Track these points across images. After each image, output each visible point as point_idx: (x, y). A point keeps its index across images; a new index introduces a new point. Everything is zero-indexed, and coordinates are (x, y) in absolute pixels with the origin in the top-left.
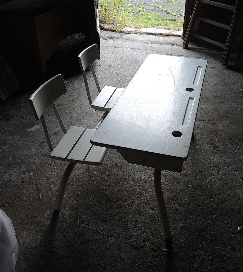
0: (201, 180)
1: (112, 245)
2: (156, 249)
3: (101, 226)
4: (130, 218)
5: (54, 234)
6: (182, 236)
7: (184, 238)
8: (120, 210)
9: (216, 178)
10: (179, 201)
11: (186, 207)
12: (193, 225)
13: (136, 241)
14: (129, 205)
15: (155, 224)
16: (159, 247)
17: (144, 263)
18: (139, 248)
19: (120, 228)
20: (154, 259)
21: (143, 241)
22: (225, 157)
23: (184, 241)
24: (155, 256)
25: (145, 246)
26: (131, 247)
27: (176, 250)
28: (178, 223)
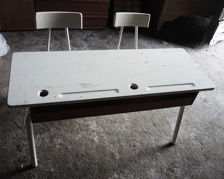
0: (113, 170)
1: (16, 132)
2: (20, 160)
4: (44, 134)
6: (40, 175)
7: (40, 176)
8: (49, 125)
10: (78, 160)
11: (74, 168)
13: (24, 145)
14: (57, 128)
15: (45, 151)
16: (23, 161)
17: (7, 157)
18: (18, 149)
20: (12, 162)
21: (26, 149)
23: (35, 178)
24: (14, 162)
25: (22, 152)
26: (18, 144)
27: (25, 174)
28: (53, 168)
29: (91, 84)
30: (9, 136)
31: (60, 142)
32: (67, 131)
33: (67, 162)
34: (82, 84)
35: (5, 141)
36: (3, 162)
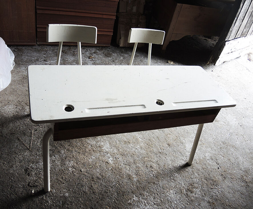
0: (132, 192)
1: (23, 155)
2: (30, 185)
3: (38, 142)
4: (54, 156)
5: (18, 120)
6: (54, 200)
7: (53, 202)
8: (59, 147)
9: (145, 205)
10: (94, 184)
11: (90, 191)
12: (71, 205)
13: (33, 168)
14: (68, 150)
15: (57, 175)
16: (34, 186)
17: (15, 182)
18: (27, 173)
19: (41, 154)
20: (21, 187)
21: (35, 173)
22: (182, 204)
23: (49, 203)
24: (23, 187)
25: (31, 176)
26: (26, 167)
27: (37, 200)
28: (68, 192)
29: (117, 99)
30: (15, 159)
31: (73, 165)
32: (79, 153)
33: (82, 186)
34: (107, 100)
35: (11, 164)
36: (10, 188)
